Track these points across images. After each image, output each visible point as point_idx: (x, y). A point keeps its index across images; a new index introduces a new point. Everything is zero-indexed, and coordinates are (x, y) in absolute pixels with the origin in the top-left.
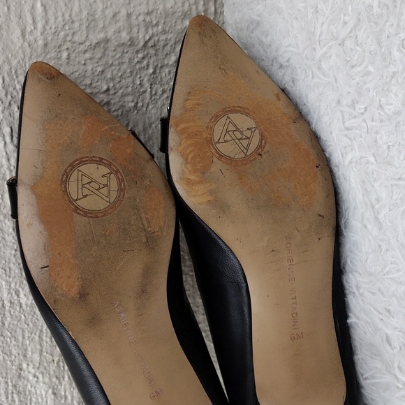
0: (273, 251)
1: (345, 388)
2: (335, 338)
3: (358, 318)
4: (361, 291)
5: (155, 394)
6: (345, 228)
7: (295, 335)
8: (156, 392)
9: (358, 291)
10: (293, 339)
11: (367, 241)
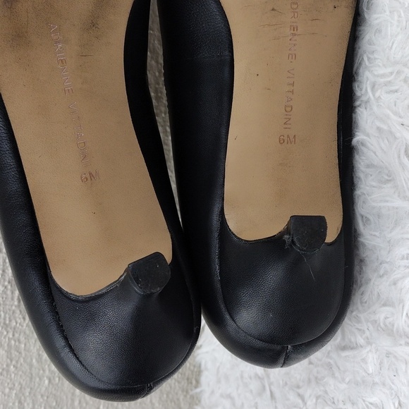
0: (273, 10)
1: (341, 219)
2: (336, 154)
3: (368, 135)
4: (377, 94)
5: (88, 176)
6: (368, 8)
7: (286, 138)
8: (90, 174)
9: (374, 96)
10: (282, 142)
11: (396, 18)
